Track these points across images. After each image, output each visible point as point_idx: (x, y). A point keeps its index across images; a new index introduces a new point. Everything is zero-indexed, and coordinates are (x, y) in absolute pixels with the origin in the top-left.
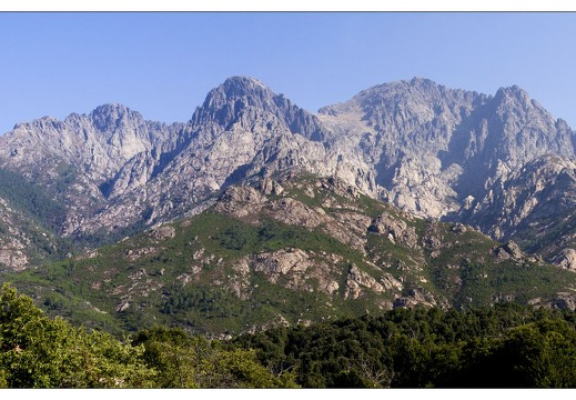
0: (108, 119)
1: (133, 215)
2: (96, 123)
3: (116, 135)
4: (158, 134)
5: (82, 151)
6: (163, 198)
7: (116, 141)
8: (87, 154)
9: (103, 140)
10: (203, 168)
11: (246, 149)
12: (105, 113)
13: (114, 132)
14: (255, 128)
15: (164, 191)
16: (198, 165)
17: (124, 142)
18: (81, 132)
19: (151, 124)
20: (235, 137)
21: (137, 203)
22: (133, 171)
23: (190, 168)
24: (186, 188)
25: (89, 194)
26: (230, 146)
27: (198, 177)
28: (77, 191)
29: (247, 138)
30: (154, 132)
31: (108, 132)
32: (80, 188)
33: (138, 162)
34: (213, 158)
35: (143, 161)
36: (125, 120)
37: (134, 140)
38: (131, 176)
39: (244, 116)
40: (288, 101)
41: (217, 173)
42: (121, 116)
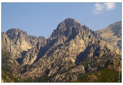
0: (14, 34)
1: (41, 72)
2: (9, 36)
3: (18, 41)
4: (34, 41)
5: (6, 47)
6: (52, 65)
7: (18, 43)
8: (8, 48)
9: (12, 43)
10: (67, 53)
11: (82, 46)
12: (13, 32)
13: (17, 40)
14: (84, 38)
15: (52, 63)
16: (64, 52)
17: (21, 44)
18: (4, 39)
19: (30, 37)
20: (77, 41)
21: (42, 67)
22: (30, 55)
23: (61, 53)
24: (62, 61)
25: (16, 64)
26: (76, 44)
27: (66, 57)
28: (11, 63)
29: (82, 42)
30: (32, 40)
31: (15, 40)
32: (12, 61)
33: (33, 51)
34: (70, 49)
35: (34, 51)
36: (21, 35)
37: (25, 43)
38: (30, 57)
39: (80, 33)
40: (88, 28)
41: (73, 55)
42: (19, 34)
